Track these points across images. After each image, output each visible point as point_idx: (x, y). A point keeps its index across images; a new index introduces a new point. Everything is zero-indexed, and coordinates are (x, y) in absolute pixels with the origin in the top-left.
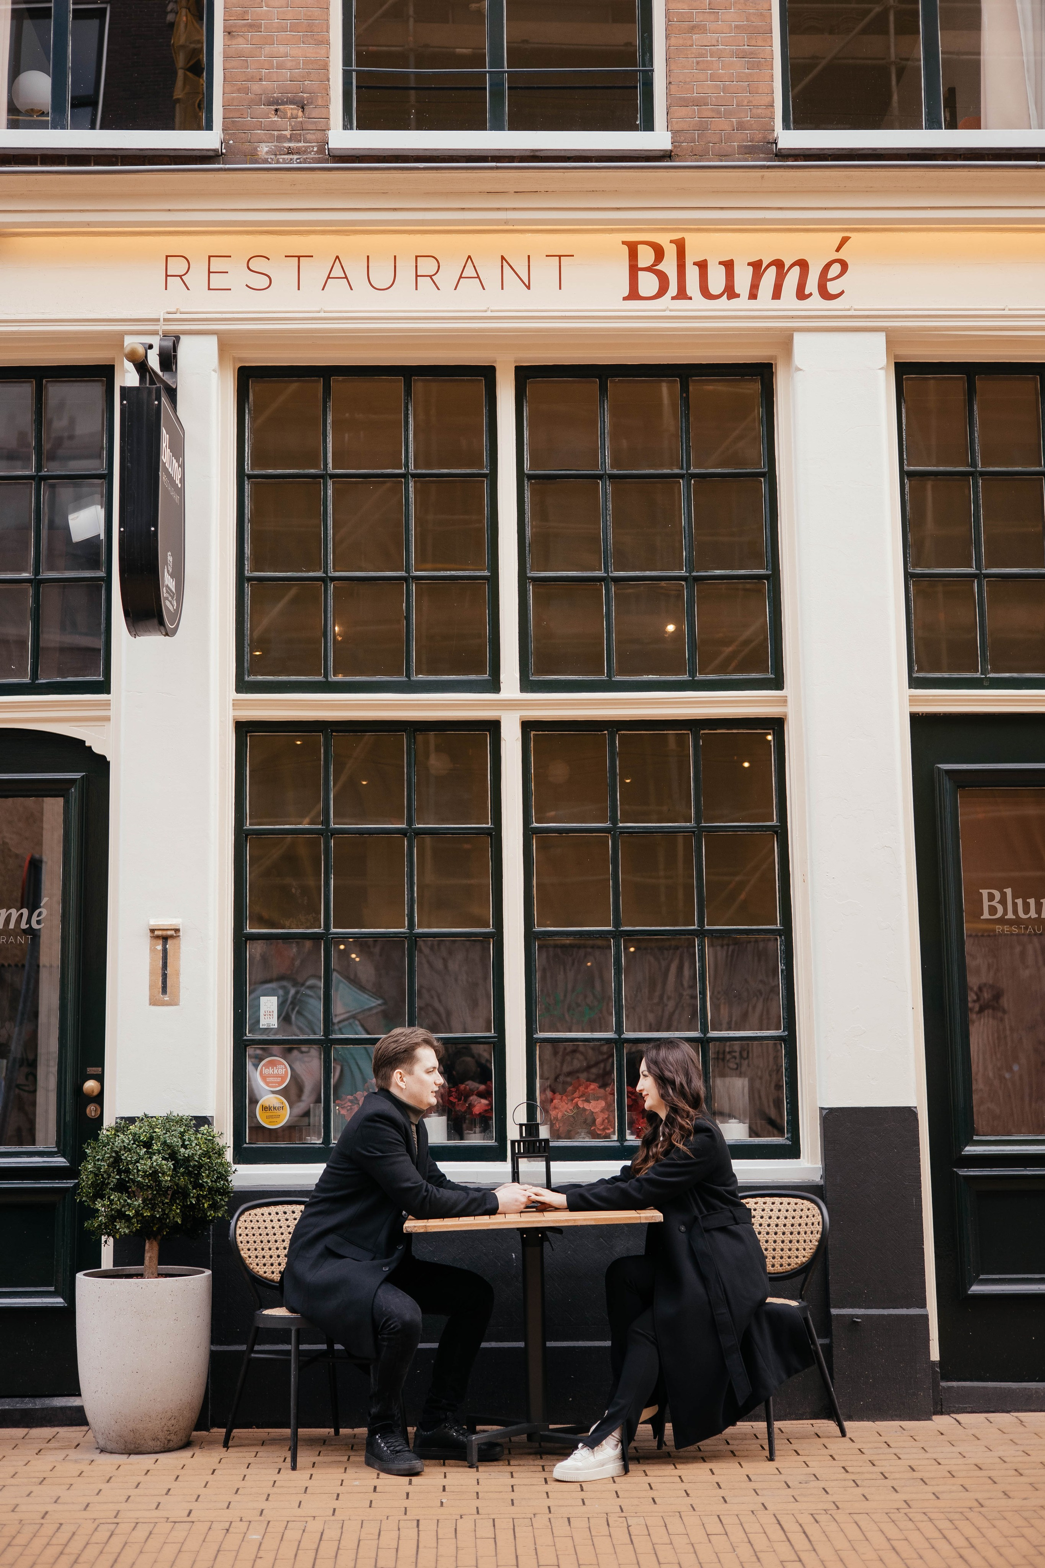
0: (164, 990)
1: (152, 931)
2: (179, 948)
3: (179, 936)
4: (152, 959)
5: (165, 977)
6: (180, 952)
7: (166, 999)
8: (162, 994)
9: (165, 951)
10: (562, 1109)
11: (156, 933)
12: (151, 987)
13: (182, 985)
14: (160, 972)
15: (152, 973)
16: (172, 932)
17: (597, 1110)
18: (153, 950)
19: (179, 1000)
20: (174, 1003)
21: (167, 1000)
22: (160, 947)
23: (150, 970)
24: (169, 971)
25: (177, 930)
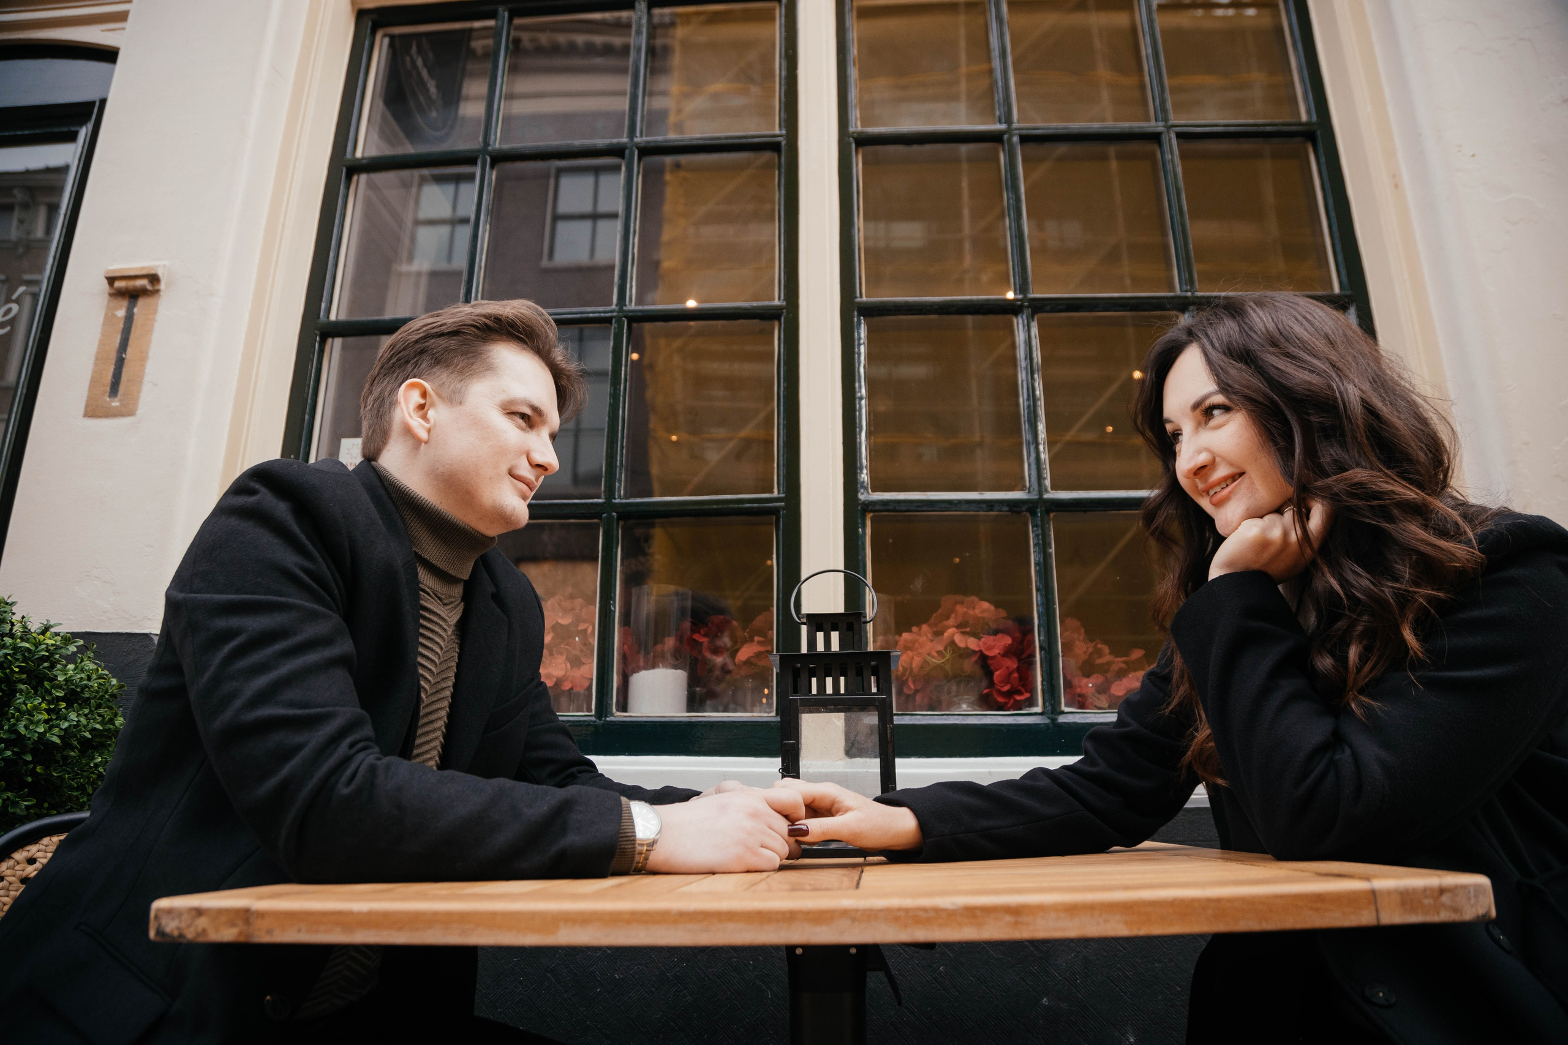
0: (114, 387)
1: (111, 280)
2: (155, 312)
3: (158, 291)
4: (105, 335)
5: (120, 363)
6: (154, 320)
7: (114, 404)
8: (110, 396)
9: (129, 319)
10: (921, 651)
11: (118, 284)
12: (94, 383)
13: (147, 378)
14: (113, 356)
15: (99, 359)
16: (143, 282)
17: (995, 652)
18: (109, 319)
19: (136, 405)
20: (126, 411)
21: (116, 407)
22: (121, 313)
23: (98, 353)
24: (130, 354)
25: (154, 279)
